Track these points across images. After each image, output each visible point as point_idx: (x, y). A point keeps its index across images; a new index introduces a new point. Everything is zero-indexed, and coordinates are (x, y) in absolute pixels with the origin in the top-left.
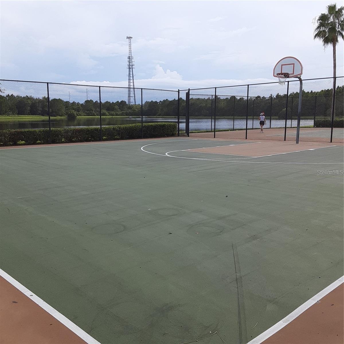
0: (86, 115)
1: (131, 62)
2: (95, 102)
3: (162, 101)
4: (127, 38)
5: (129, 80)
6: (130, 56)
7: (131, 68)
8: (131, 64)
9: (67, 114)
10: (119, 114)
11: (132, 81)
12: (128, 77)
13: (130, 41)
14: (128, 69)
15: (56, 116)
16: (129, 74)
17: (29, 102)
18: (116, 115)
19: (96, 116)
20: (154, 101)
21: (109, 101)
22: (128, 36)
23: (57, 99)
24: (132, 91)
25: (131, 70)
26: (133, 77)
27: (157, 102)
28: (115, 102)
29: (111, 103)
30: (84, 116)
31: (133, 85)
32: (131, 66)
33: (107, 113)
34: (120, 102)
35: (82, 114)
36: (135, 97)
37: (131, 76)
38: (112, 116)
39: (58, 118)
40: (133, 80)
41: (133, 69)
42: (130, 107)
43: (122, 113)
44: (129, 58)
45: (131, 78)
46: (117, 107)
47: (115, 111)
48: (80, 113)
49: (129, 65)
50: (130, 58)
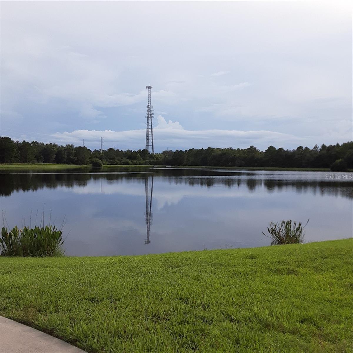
0: (109, 163)
1: (150, 111)
2: (116, 150)
3: (188, 150)
4: (147, 88)
5: (148, 128)
6: (149, 105)
7: (150, 117)
8: (150, 113)
9: (92, 162)
10: (142, 162)
11: (150, 130)
12: (146, 125)
13: (150, 90)
14: (147, 118)
15: (81, 165)
16: (148, 123)
17: (55, 150)
18: (139, 164)
19: (119, 165)
20: (179, 150)
21: (130, 150)
22: (148, 86)
23: (82, 147)
24: (150, 140)
25: (150, 119)
26: (152, 126)
27: (182, 151)
28: (136, 151)
29: (132, 151)
30: (108, 164)
31: (151, 133)
32: (150, 115)
33: (130, 163)
34: (142, 151)
35: (105, 163)
36: (153, 146)
37: (149, 125)
38: (136, 165)
39: (83, 166)
40: (152, 128)
41: (152, 118)
42: (152, 156)
43: (146, 162)
44: (148, 107)
45: (150, 127)
46: (139, 156)
47: (138, 160)
48: (104, 162)
49: (148, 114)
50: (150, 107)
